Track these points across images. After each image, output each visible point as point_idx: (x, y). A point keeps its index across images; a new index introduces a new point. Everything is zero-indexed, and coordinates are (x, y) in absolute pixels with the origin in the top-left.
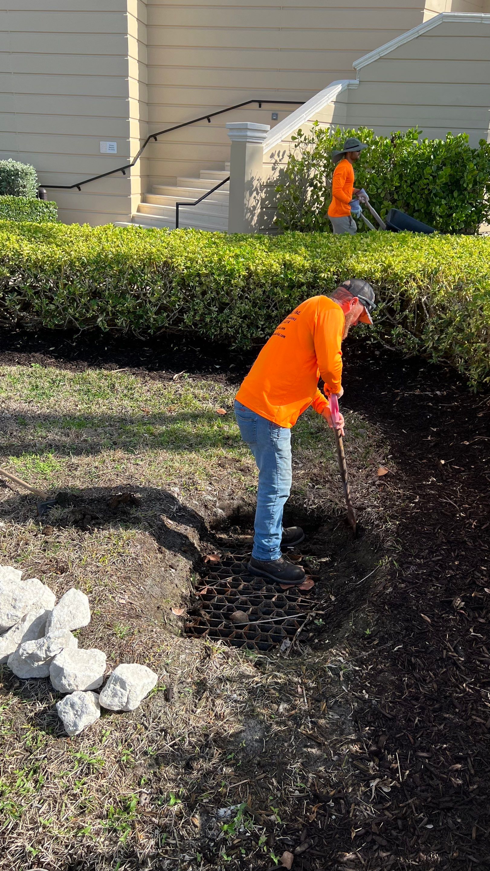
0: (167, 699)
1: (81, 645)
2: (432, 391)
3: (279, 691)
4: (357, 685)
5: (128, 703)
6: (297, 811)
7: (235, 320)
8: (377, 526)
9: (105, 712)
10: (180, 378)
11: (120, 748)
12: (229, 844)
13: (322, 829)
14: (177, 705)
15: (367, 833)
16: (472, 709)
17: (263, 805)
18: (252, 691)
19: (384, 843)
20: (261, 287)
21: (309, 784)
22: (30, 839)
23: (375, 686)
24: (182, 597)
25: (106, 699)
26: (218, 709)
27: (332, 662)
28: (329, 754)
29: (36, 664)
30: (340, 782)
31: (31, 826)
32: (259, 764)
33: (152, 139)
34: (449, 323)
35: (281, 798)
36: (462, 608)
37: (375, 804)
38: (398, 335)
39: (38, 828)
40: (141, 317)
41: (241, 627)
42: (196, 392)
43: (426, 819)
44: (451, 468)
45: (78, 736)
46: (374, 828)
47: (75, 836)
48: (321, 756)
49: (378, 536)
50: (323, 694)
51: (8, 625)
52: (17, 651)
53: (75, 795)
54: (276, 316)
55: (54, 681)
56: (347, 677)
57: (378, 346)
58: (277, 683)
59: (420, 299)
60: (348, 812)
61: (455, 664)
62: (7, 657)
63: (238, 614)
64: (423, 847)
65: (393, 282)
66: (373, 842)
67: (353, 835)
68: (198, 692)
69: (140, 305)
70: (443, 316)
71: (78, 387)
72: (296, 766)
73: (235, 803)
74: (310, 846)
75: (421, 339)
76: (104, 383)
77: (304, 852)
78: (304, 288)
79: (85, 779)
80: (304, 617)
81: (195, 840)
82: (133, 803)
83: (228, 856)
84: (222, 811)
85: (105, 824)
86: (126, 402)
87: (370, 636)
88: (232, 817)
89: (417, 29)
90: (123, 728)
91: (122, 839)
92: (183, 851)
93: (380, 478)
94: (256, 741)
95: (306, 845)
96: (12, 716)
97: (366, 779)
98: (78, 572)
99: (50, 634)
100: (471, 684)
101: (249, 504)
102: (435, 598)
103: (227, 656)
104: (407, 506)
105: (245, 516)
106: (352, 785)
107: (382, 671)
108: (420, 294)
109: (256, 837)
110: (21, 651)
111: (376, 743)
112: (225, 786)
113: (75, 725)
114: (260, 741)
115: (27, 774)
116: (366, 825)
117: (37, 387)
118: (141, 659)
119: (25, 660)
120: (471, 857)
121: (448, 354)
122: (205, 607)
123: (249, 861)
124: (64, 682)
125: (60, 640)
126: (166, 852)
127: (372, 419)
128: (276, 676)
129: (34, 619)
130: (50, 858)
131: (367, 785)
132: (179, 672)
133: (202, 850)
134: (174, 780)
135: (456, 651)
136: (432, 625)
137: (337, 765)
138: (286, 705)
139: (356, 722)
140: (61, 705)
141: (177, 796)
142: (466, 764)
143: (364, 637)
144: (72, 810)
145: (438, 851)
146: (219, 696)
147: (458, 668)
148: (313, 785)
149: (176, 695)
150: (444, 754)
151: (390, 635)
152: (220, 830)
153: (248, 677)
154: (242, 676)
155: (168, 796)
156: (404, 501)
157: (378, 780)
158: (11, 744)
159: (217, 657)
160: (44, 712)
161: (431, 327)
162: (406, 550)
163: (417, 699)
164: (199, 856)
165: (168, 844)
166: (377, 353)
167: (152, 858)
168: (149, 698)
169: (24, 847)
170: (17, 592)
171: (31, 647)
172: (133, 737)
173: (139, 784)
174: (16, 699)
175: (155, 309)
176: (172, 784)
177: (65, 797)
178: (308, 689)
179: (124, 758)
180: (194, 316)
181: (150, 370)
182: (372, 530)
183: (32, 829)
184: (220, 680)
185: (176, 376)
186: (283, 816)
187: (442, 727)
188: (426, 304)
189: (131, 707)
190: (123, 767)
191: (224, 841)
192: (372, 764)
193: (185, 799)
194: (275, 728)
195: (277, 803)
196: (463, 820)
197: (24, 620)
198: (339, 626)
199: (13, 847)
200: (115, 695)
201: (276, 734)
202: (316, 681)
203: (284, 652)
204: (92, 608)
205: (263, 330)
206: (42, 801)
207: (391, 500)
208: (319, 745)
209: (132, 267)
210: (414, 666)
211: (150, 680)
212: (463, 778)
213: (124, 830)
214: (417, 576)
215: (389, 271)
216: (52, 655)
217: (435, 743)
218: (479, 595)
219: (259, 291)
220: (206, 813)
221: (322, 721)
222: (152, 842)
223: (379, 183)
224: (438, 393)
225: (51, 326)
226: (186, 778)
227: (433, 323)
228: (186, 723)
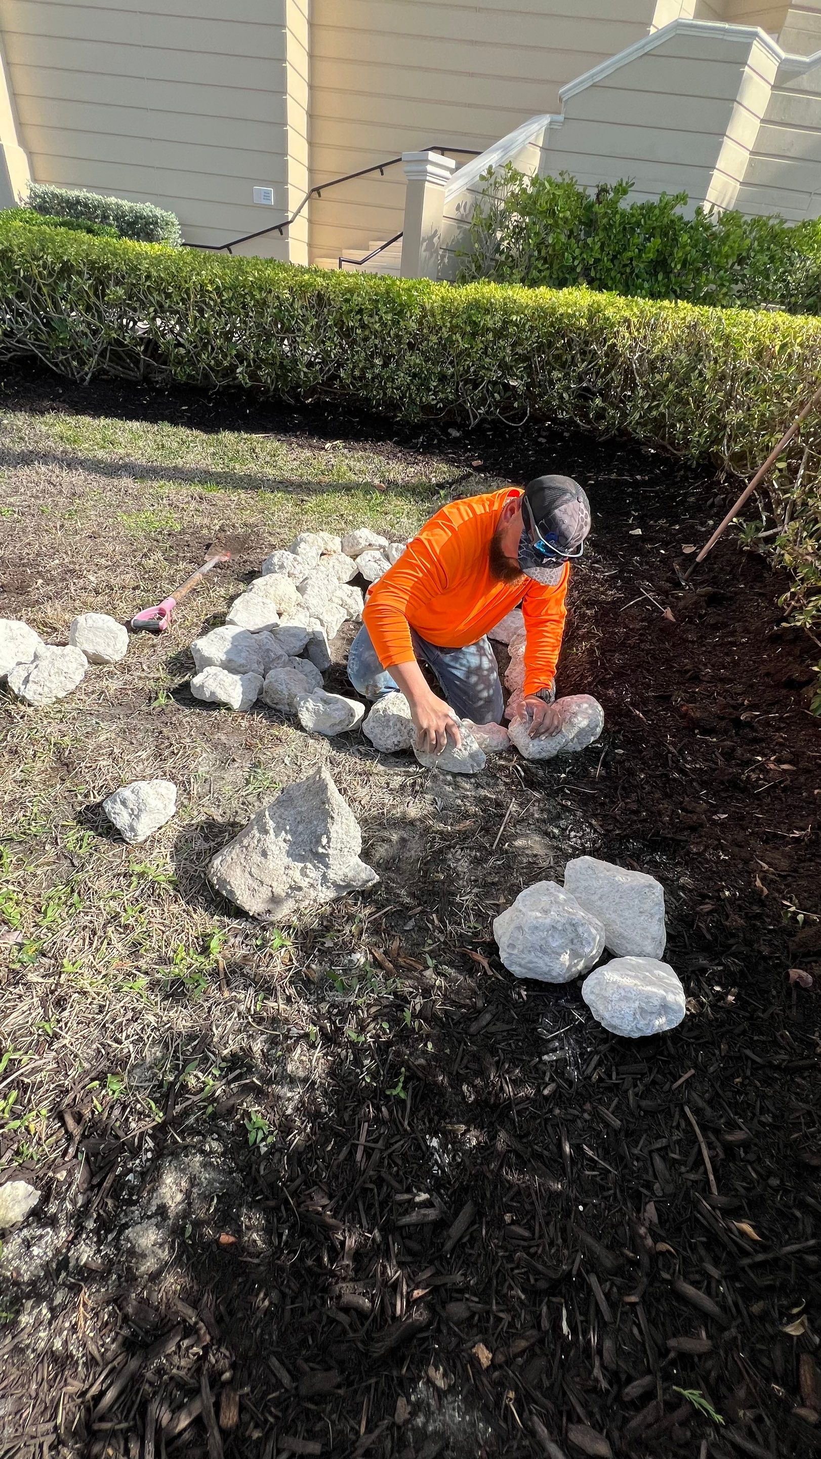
2: (632, 476)
7: (402, 378)
10: (334, 448)
33: (315, 194)
39: (60, 974)
42: (352, 463)
53: (125, 926)
71: (212, 450)
76: (243, 447)
82: (217, 942)
86: (268, 469)
89: (643, 42)
117: (163, 446)
144: (119, 947)
164: (314, 1030)
175: (306, 360)
180: (353, 371)
185: (328, 445)
205: (436, 394)
206: (73, 933)
224: (638, 477)
225: (182, 378)
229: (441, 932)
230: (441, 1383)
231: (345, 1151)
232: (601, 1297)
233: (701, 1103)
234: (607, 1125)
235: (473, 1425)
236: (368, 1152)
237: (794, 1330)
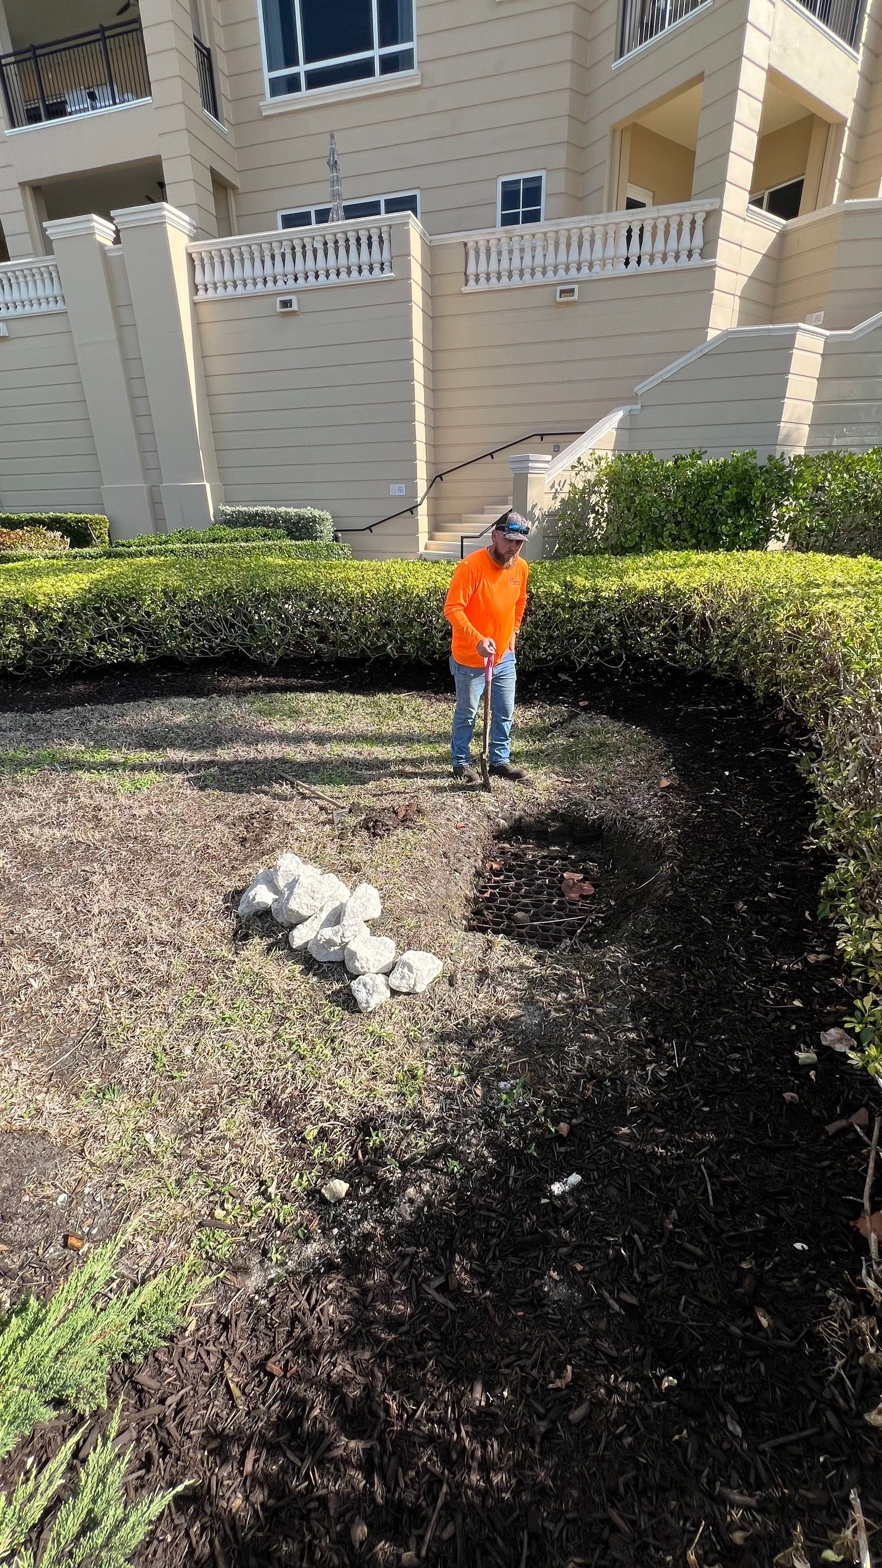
0: (451, 985)
1: (373, 934)
2: (717, 706)
3: (558, 982)
4: (636, 979)
5: (415, 985)
6: (574, 1087)
8: (659, 835)
9: (394, 993)
11: (408, 1025)
12: (509, 1112)
13: (598, 1105)
14: (461, 990)
15: (642, 1111)
16: (752, 1005)
17: (541, 1081)
18: (531, 981)
19: (660, 1120)
20: (543, 609)
21: (586, 1065)
22: (328, 1097)
23: (654, 981)
24: (466, 899)
25: (395, 981)
26: (499, 995)
27: (610, 957)
28: (606, 1040)
29: (332, 949)
30: (617, 1065)
31: (328, 1086)
32: (537, 1045)
33: (438, 479)
34: (735, 636)
35: (558, 1076)
36: (744, 912)
37: (651, 1087)
38: (682, 652)
39: (335, 1088)
40: (427, 643)
41: (523, 927)
43: (702, 1102)
44: (736, 779)
45: (370, 1012)
46: (650, 1107)
47: (368, 1097)
48: (598, 1041)
49: (659, 844)
50: (601, 986)
51: (308, 915)
52: (316, 937)
53: (367, 1062)
54: (558, 636)
55: (349, 964)
56: (625, 973)
57: (661, 663)
58: (556, 974)
59: (704, 614)
60: (624, 1092)
61: (736, 963)
62: (307, 943)
63: (519, 915)
64: (698, 1127)
65: (676, 597)
66: (648, 1119)
67: (629, 1112)
68: (480, 979)
69: (426, 631)
70: (728, 629)
71: (370, 710)
72: (573, 1048)
73: (514, 1078)
74: (586, 1120)
75: (705, 655)
76: (393, 706)
77: (580, 1124)
78: (586, 607)
79: (377, 1049)
80: (584, 920)
81: (476, 1107)
82: (420, 1072)
83: (507, 1122)
84: (502, 1084)
85: (394, 1088)
86: (414, 723)
87: (649, 936)
88: (512, 1090)
89: (700, 348)
90: (411, 1008)
91: (410, 1102)
92: (465, 1116)
93: (663, 789)
94: (535, 1025)
95: (582, 1118)
96: (312, 993)
97: (642, 1063)
98: (370, 872)
99: (344, 922)
100: (752, 982)
101: (531, 815)
102: (716, 902)
103: (508, 949)
104: (690, 815)
105: (527, 826)
106: (628, 1068)
107: (660, 968)
108: (704, 609)
109: (535, 1108)
110: (319, 937)
111: (653, 1031)
112: (506, 1063)
113: (367, 1002)
114: (539, 1025)
115: (326, 1042)
116: (641, 1104)
117: (333, 711)
118: (427, 948)
119: (323, 945)
120: (748, 1140)
121: (734, 667)
122: (488, 908)
123: (527, 1129)
124: (357, 964)
125: (353, 928)
126: (450, 1116)
127: (655, 734)
128: (555, 968)
129: (330, 909)
130: (344, 1113)
131: (644, 1069)
132: (463, 961)
133: (484, 1116)
134: (457, 1055)
135: (737, 951)
136: (713, 927)
137: (614, 1050)
138: (564, 995)
139: (633, 1012)
140: (354, 984)
141: (460, 1069)
142: (744, 1054)
143: (643, 937)
144: (365, 1075)
145: (714, 1132)
146: (500, 984)
147: (738, 966)
148: (590, 1066)
149: (460, 981)
150: (724, 1047)
151: (669, 935)
152: (500, 1099)
153: (528, 968)
154: (522, 967)
155: (452, 1068)
156: (686, 811)
157: (654, 1065)
158: (311, 1017)
159: (498, 949)
160: (340, 990)
161: (716, 641)
162: (688, 856)
163: (695, 994)
164: (481, 1121)
165: (452, 1109)
166: (660, 670)
167: (437, 1120)
168: (436, 982)
169: (322, 1103)
170: (315, 885)
171: (328, 933)
172: (420, 1016)
173: (425, 1056)
174: (315, 979)
175: (440, 635)
176: (456, 1059)
177: (358, 1064)
178: (586, 981)
179: (412, 1033)
181: (436, 693)
182: (653, 839)
183: (330, 1089)
184: (501, 970)
186: (560, 1091)
187: (720, 1020)
188: (710, 619)
189: (418, 990)
190: (410, 1041)
191: (504, 1110)
192: (648, 1050)
193: (468, 1072)
194: (554, 1014)
195: (555, 1080)
196: (740, 1104)
197: (321, 910)
198: (619, 927)
199: (313, 1103)
200: (403, 978)
201: (554, 1020)
202: (594, 974)
203: (564, 950)
204: (383, 903)
205: (545, 650)
206: (339, 1066)
207: (673, 810)
208: (596, 1032)
209: (418, 595)
210: (693, 964)
211: (435, 966)
212: (741, 1067)
213: (411, 1094)
214: (697, 881)
215: (672, 587)
216: (346, 940)
217: (713, 1034)
218: (763, 899)
219: (541, 612)
220: (486, 1084)
221: (600, 1010)
222: (437, 1106)
223: (663, 505)
224: (723, 707)
225: (346, 656)
226: (469, 1053)
227: (718, 637)
228: (469, 1006)
229: (556, 1068)
230: (557, 1278)
231: (503, 1179)
232: (639, 1244)
233: (710, 1163)
234: (653, 1173)
235: (572, 1293)
236: (515, 1180)
237: (744, 1265)
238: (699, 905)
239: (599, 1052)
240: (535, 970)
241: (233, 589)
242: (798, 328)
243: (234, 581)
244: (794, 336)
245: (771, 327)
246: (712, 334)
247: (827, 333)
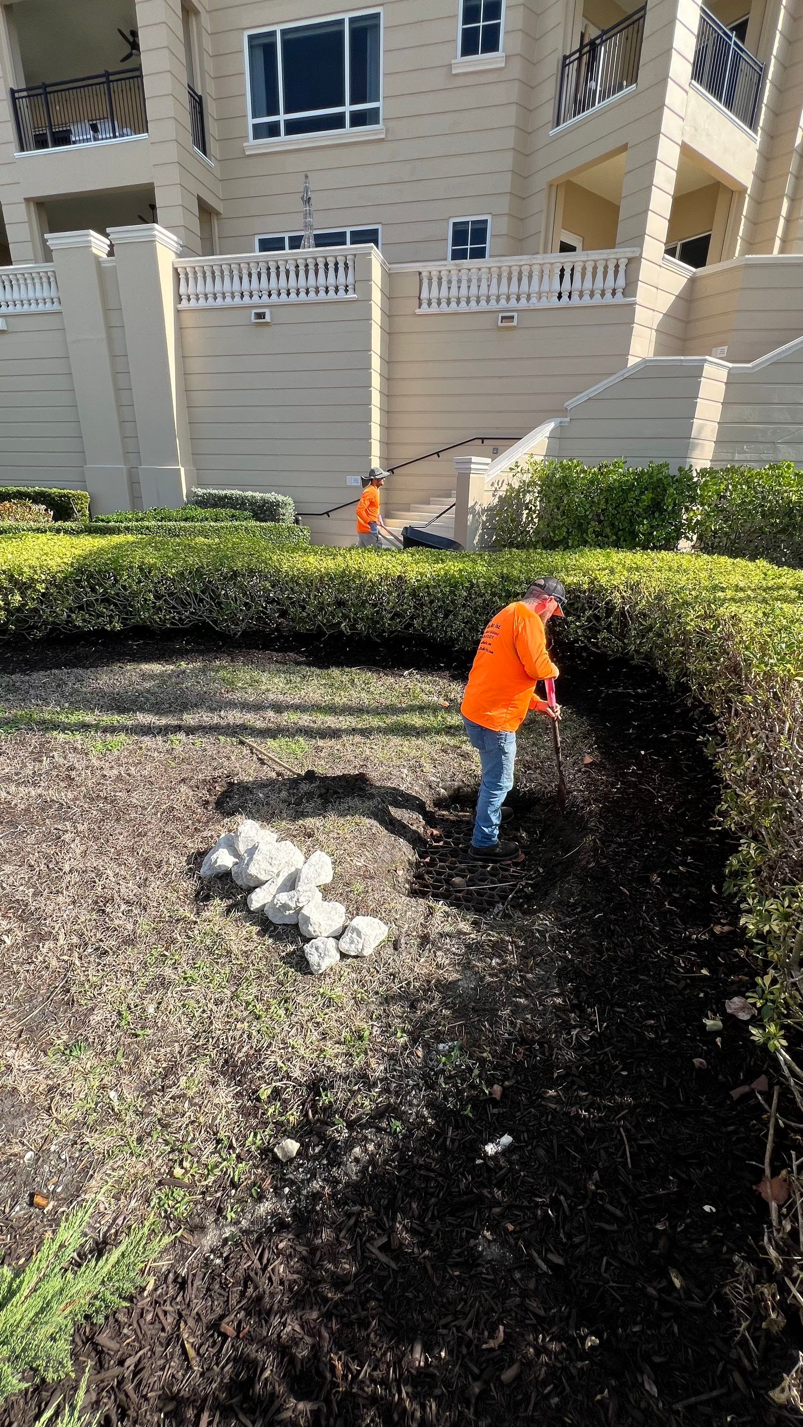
0: (396, 949)
1: (325, 899)
3: (492, 948)
4: (561, 946)
5: (362, 949)
6: (506, 1050)
8: (582, 808)
9: (344, 956)
10: (410, 674)
11: (356, 987)
12: (447, 1074)
13: (528, 1068)
14: (404, 954)
15: (567, 1075)
16: (665, 973)
17: (476, 1044)
18: (468, 946)
19: (583, 1084)
21: (517, 1029)
22: (281, 1057)
23: (578, 948)
24: (409, 863)
25: (344, 945)
26: (439, 959)
27: (539, 925)
28: (535, 1005)
29: (287, 912)
30: (545, 1029)
31: (282, 1046)
32: (473, 1008)
34: (650, 628)
35: (492, 1038)
36: (657, 884)
37: (575, 1050)
38: (603, 639)
40: (378, 622)
41: (460, 891)
42: (423, 686)
43: (621, 1066)
44: (651, 758)
45: (321, 974)
46: (574, 1071)
47: (318, 1057)
48: (528, 1006)
49: (583, 816)
50: (531, 952)
51: (266, 879)
52: (273, 901)
55: (302, 928)
56: (553, 940)
57: (585, 648)
58: (490, 941)
59: (624, 608)
60: (552, 1055)
61: (650, 932)
62: (264, 906)
63: (457, 880)
64: (618, 1091)
65: (599, 592)
66: (573, 1083)
67: (555, 1075)
68: (422, 944)
69: (377, 612)
70: (644, 623)
71: (324, 681)
72: (505, 1012)
73: (452, 1040)
74: (517, 1082)
75: (624, 643)
76: (345, 678)
77: (511, 1086)
79: (327, 1010)
80: (515, 885)
81: (417, 1068)
83: (446, 1084)
84: (441, 1046)
85: (342, 1049)
87: (574, 904)
88: (450, 1052)
89: (622, 372)
90: (358, 970)
91: (356, 1063)
92: (407, 1077)
93: (586, 766)
94: (472, 989)
95: (514, 1081)
96: (267, 954)
97: (569, 1028)
98: (322, 838)
99: (299, 888)
100: (665, 950)
101: (468, 786)
102: (633, 874)
103: (447, 915)
104: (610, 791)
105: (464, 796)
106: (555, 1032)
107: (583, 935)
108: (623, 603)
109: (470, 1070)
110: (275, 901)
111: (577, 997)
112: (444, 1026)
113: (319, 965)
114: (475, 989)
115: (280, 1003)
116: (567, 1068)
118: (374, 913)
119: (279, 909)
120: (661, 1103)
121: (649, 657)
122: (429, 873)
123: (464, 1090)
124: (310, 928)
125: (308, 893)
126: (393, 1077)
127: (579, 713)
128: (489, 935)
129: (286, 875)
130: (297, 1073)
131: (569, 1033)
132: (407, 926)
133: (425, 1076)
134: (400, 1017)
135: (652, 921)
136: (630, 897)
137: (542, 1015)
138: (498, 960)
139: (560, 978)
140: (307, 948)
141: (403, 1031)
142: (658, 1020)
143: (568, 905)
144: (315, 1036)
145: (632, 1096)
146: (440, 949)
147: (654, 936)
148: (520, 1029)
149: (403, 946)
150: (640, 1012)
151: (592, 904)
152: (439, 1061)
153: (465, 934)
154: (460, 932)
155: (396, 1030)
156: (607, 786)
157: (578, 1030)
158: (267, 977)
159: (438, 915)
160: (294, 952)
161: (633, 633)
162: (608, 830)
163: (615, 961)
164: (421, 1083)
165: (395, 1070)
166: (584, 654)
167: (382, 1080)
168: (382, 946)
169: (276, 1062)
170: (273, 852)
171: (283, 898)
172: (367, 978)
173: (371, 1018)
174: (271, 941)
175: (389, 616)
176: (399, 1020)
177: (310, 1025)
178: (518, 947)
179: (359, 995)
181: (384, 668)
182: (577, 811)
183: (283, 1048)
184: (441, 935)
185: (406, 672)
186: (494, 1053)
187: (637, 987)
188: (628, 612)
189: (366, 953)
190: (358, 1003)
191: (443, 1071)
192: (573, 1015)
193: (409, 1033)
194: (488, 979)
195: (489, 1042)
196: (654, 1069)
197: (278, 875)
198: (546, 894)
199: (267, 1062)
200: (352, 942)
201: (489, 984)
202: (525, 940)
203: (497, 915)
204: (334, 869)
207: (595, 785)
208: (527, 996)
209: (371, 581)
210: (613, 932)
211: (381, 932)
212: (656, 1033)
213: (358, 1055)
214: (617, 854)
215: (596, 583)
216: (301, 905)
217: (631, 1000)
218: (675, 873)
219: (480, 600)
220: (427, 1046)
221: (530, 976)
222: (382, 1067)
223: (588, 506)
225: (303, 630)
226: (411, 1015)
227: (635, 629)
228: (412, 970)
230: (490, 1238)
231: (441, 1140)
232: (565, 1205)
233: (629, 1126)
235: (504, 1253)
236: (453, 1141)
237: (660, 1227)
238: (618, 875)
239: (529, 1016)
240: (472, 936)
241: (204, 568)
242: (706, 360)
243: (205, 561)
244: (701, 368)
245: (682, 358)
246: (632, 361)
247: (731, 365)
